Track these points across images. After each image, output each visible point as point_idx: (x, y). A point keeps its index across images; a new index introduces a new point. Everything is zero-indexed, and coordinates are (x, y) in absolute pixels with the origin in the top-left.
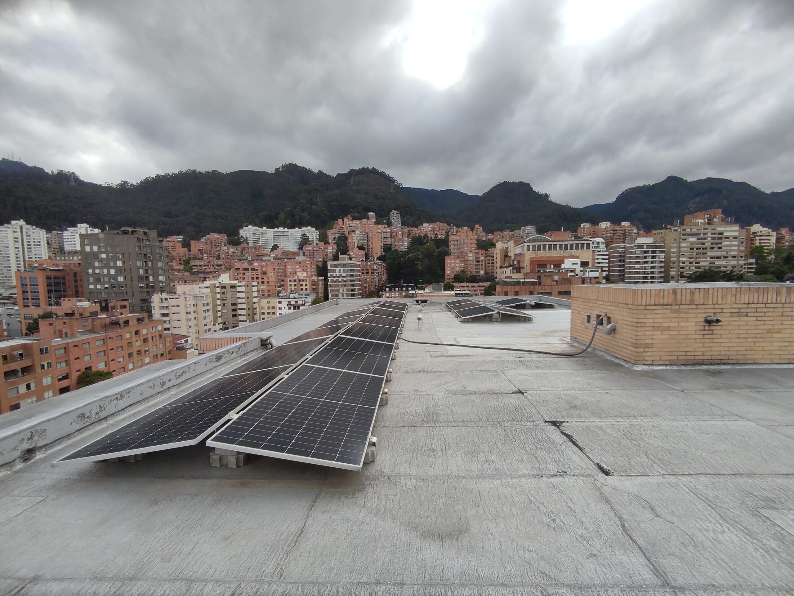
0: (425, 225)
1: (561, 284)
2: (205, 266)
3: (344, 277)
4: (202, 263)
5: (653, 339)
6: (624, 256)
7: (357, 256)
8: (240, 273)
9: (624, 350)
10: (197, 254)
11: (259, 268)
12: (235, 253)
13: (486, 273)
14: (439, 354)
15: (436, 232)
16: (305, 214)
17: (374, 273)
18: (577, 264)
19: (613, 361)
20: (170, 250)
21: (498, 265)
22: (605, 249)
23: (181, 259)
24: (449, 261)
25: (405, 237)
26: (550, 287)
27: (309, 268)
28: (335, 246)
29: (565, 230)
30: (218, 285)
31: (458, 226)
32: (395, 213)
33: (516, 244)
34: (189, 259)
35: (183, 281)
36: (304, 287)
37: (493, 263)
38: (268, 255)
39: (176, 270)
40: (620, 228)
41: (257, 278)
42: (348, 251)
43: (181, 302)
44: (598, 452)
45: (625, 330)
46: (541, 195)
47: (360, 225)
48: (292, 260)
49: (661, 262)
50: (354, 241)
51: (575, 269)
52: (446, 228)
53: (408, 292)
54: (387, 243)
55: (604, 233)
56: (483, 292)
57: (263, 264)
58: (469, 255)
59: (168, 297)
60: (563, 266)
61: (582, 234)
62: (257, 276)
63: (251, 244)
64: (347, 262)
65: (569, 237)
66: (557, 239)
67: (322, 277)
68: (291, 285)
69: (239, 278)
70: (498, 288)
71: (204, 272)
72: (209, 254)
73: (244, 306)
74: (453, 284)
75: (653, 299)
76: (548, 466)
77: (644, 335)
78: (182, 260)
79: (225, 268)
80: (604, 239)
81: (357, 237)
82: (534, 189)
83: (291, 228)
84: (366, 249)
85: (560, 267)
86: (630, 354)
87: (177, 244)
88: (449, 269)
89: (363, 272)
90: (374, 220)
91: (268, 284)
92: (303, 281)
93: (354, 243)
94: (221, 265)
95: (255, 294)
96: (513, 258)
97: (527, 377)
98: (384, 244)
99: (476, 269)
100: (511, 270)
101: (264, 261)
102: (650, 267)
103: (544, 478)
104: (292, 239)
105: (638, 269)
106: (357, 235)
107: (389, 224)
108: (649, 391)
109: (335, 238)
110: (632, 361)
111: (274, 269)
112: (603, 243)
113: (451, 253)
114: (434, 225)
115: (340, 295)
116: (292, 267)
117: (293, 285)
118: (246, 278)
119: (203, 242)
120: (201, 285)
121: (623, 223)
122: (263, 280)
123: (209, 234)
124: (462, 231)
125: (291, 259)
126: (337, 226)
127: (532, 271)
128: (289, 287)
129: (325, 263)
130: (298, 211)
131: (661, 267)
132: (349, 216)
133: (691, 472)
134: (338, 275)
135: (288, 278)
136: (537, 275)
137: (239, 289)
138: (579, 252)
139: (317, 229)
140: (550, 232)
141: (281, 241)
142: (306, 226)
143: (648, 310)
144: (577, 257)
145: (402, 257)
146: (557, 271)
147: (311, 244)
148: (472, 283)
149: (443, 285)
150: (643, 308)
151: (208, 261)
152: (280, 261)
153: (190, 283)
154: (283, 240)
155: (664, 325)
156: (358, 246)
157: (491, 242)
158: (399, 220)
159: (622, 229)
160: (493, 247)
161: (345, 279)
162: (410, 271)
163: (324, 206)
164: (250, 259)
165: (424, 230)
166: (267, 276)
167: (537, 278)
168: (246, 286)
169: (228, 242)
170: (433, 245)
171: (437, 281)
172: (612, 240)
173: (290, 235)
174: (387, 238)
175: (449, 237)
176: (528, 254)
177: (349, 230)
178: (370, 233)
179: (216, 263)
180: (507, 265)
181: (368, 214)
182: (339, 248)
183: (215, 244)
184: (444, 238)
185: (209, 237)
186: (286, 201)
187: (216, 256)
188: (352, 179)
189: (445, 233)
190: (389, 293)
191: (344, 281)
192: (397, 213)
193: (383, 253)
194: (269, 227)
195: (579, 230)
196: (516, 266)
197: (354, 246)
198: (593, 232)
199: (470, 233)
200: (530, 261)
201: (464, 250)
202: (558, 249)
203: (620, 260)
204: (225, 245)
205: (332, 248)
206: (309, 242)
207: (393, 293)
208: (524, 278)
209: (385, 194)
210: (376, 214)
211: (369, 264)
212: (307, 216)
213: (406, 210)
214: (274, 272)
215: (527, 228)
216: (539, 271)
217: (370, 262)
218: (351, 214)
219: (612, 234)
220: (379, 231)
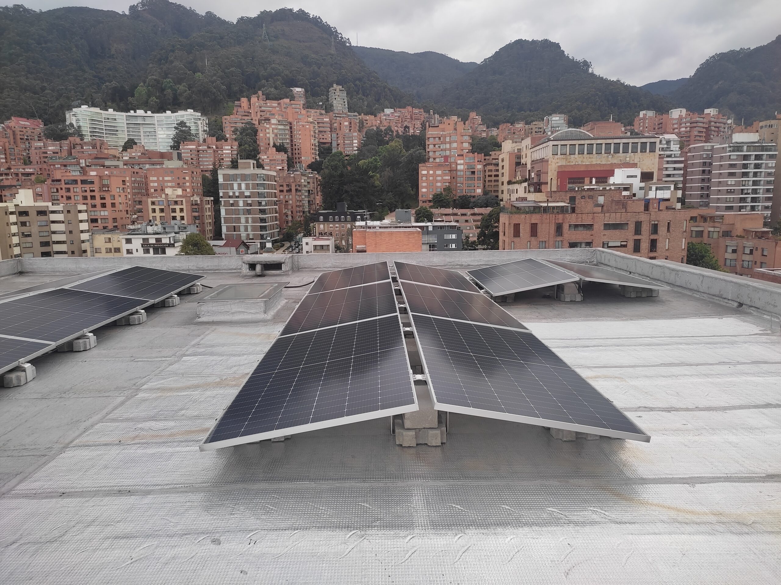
0: (388, 111)
1: (608, 211)
2: (1, 175)
3: (246, 197)
6: (711, 164)
7: (272, 162)
8: (61, 189)
11: (96, 180)
12: (57, 153)
13: (485, 193)
15: (406, 124)
16: (181, 87)
17: (300, 191)
18: (636, 176)
21: (506, 179)
22: (680, 152)
24: (424, 172)
25: (355, 131)
26: (590, 216)
27: (188, 181)
28: (236, 144)
29: (616, 121)
30: (12, 209)
31: (442, 114)
32: (338, 90)
33: (535, 144)
36: (178, 214)
37: (497, 176)
38: (115, 157)
40: (702, 119)
41: (93, 197)
42: (259, 154)
46: (577, 63)
47: (278, 109)
48: (159, 166)
49: (769, 174)
50: (268, 135)
51: (631, 185)
52: (422, 116)
53: (355, 224)
54: (324, 141)
55: (676, 126)
56: (479, 223)
57: (106, 173)
58: (459, 162)
60: (612, 180)
61: (641, 128)
62: (93, 194)
63: (88, 139)
64: (251, 171)
65: (622, 132)
66: (602, 135)
67: (210, 196)
68: (154, 211)
69: (59, 197)
72: (8, 154)
74: (431, 210)
80: (677, 136)
81: (273, 129)
82: (566, 53)
83: (158, 111)
84: (290, 150)
85: (607, 182)
88: (424, 184)
89: (281, 188)
90: (302, 101)
91: (114, 209)
92: (176, 203)
93: (269, 140)
94: (31, 174)
95: (84, 226)
96: (529, 167)
98: (319, 142)
99: (469, 185)
100: (525, 187)
101: (108, 167)
102: (751, 183)
104: (160, 130)
105: (731, 185)
106: (273, 126)
107: (328, 108)
109: (236, 130)
111: (124, 181)
112: (675, 142)
113: (429, 159)
114: (403, 110)
116: (158, 179)
117: (157, 211)
118: (72, 197)
121: (707, 111)
122: (103, 201)
123: (9, 118)
124: (448, 122)
125: (157, 164)
126: (239, 110)
127: (561, 188)
128: (151, 214)
129: (215, 172)
130: (170, 82)
131: (769, 183)
132: (260, 93)
134: (237, 194)
135: (149, 197)
136: (569, 195)
137: (53, 217)
138: (637, 157)
139: (204, 113)
140: (591, 124)
141: (142, 134)
142: (185, 109)
144: (634, 165)
145: (349, 164)
146: (601, 189)
147: (193, 140)
148: (462, 207)
149: (413, 211)
151: (7, 166)
152: (137, 169)
154: (145, 132)
156: (274, 146)
157: (494, 141)
158: (344, 102)
159: (705, 120)
160: (497, 148)
161: (249, 201)
162: (360, 188)
163: (215, 75)
164: (84, 165)
165: (386, 119)
166: (111, 194)
167: (568, 201)
168: (66, 212)
169: (45, 134)
170: (400, 145)
171: (405, 205)
172: (688, 139)
173: (156, 123)
174: (325, 132)
175: (427, 130)
176: (553, 161)
177: (259, 116)
178: (295, 123)
179: (21, 170)
180: (520, 179)
181: (292, 90)
182: (243, 147)
183: (22, 137)
184: (418, 134)
185: (10, 125)
186: (148, 65)
187: (22, 157)
188: (264, 28)
189: (421, 126)
190: (324, 225)
191: (248, 204)
192: (341, 90)
193: (318, 157)
194: (119, 109)
195: (636, 123)
196: (535, 181)
197: (269, 144)
198: (659, 124)
199: (460, 125)
200: (558, 172)
201: (450, 153)
202: (603, 152)
203: (703, 170)
204: (40, 139)
205: (230, 147)
206: (190, 136)
207: (331, 225)
208: (548, 200)
209: (322, 56)
210: (306, 91)
211: (292, 175)
212: (186, 91)
213: (356, 85)
214: (124, 186)
215: (553, 119)
216: (572, 190)
217: (295, 173)
218: (263, 89)
219: (688, 129)
220: (311, 120)
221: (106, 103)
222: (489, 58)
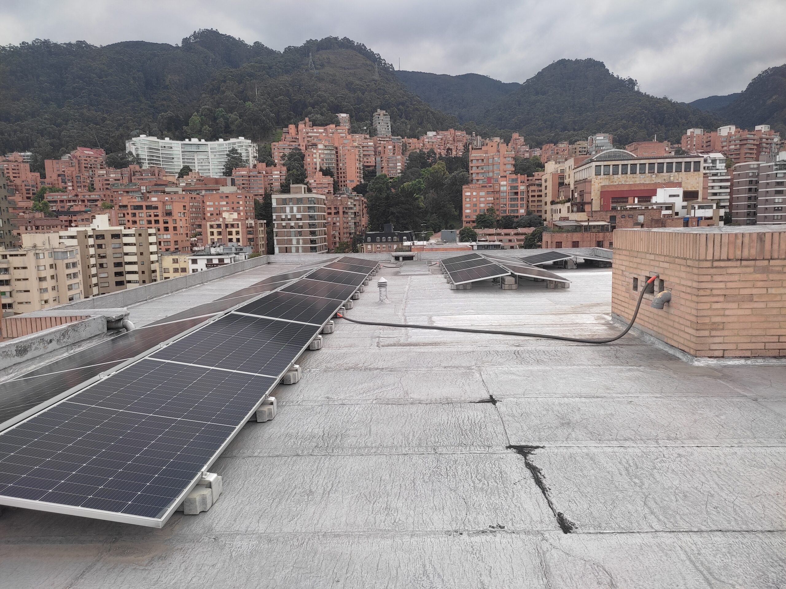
0: (431, 134)
2: (70, 201)
3: (298, 219)
4: (65, 197)
5: (724, 315)
6: (757, 182)
7: (319, 186)
8: (128, 214)
9: (681, 334)
10: (56, 182)
11: (160, 205)
12: (119, 180)
13: (529, 213)
14: (391, 341)
15: (448, 146)
16: (233, 116)
17: (347, 213)
18: (678, 196)
19: (667, 352)
20: (11, 175)
21: (549, 199)
22: (726, 171)
23: (29, 190)
24: (468, 194)
25: (398, 154)
27: (241, 205)
28: (285, 169)
29: (660, 140)
30: (90, 233)
31: (485, 136)
32: (382, 115)
33: (578, 164)
34: (44, 190)
35: (34, 227)
36: (234, 237)
37: (541, 196)
38: (174, 183)
39: (21, 208)
40: (752, 136)
41: (157, 222)
42: (306, 177)
43: (30, 260)
44: (569, 496)
45: (683, 302)
46: (623, 81)
47: (324, 134)
48: (214, 192)
50: (315, 160)
51: (673, 204)
52: (464, 138)
53: (402, 244)
54: (369, 164)
55: (724, 144)
56: (522, 243)
57: (166, 198)
58: (502, 183)
59: (7, 253)
60: (654, 200)
61: (689, 146)
62: (157, 218)
63: (146, 166)
64: (303, 195)
65: (667, 152)
66: (646, 155)
67: (264, 219)
68: (212, 234)
69: (126, 222)
70: (546, 237)
71: (68, 213)
72: (75, 182)
73: (134, 268)
74: (475, 230)
75: (725, 250)
76: (479, 517)
77: (710, 309)
78: (31, 192)
79: (103, 205)
80: (724, 154)
81: (320, 154)
82: (610, 72)
83: (211, 140)
84: (336, 174)
85: (650, 201)
86: (689, 340)
87: (22, 165)
88: (468, 205)
89: (329, 211)
90: (347, 126)
91: (175, 232)
92: (232, 226)
93: (316, 164)
94: (96, 200)
95: (153, 248)
96: (572, 187)
97: (514, 377)
98: (363, 165)
99: (512, 206)
100: (568, 207)
101: (169, 193)
103: (465, 536)
104: (213, 157)
105: (779, 203)
106: (320, 151)
107: (373, 133)
108: (701, 400)
109: (284, 155)
110: (692, 352)
111: (184, 206)
112: (721, 161)
113: (472, 180)
114: (446, 133)
115: (294, 250)
116: (214, 204)
117: (215, 234)
118: (138, 222)
119: (65, 162)
120: (63, 233)
121: (758, 128)
122: (166, 225)
123: (74, 148)
124: (490, 144)
125: (213, 190)
126: (287, 136)
127: (604, 208)
128: (210, 237)
129: (267, 197)
130: (222, 111)
132: (307, 119)
133: (703, 528)
134: (289, 217)
135: (207, 221)
136: (609, 214)
137: (126, 240)
138: (682, 176)
139: (254, 140)
140: (635, 144)
141: (196, 161)
142: (237, 137)
143: (716, 267)
144: (679, 185)
145: (394, 187)
146: (643, 208)
147: (244, 167)
148: (505, 228)
149: (458, 232)
150: (708, 264)
151: (74, 193)
152: (194, 195)
153: (45, 231)
154: (199, 159)
155: (743, 292)
156: (321, 170)
157: (537, 161)
158: (388, 126)
159: (756, 137)
160: (541, 169)
161: (301, 223)
162: (406, 209)
163: (264, 103)
164: (145, 191)
165: (429, 142)
166: (173, 218)
167: (609, 220)
168: (137, 235)
169: (106, 163)
170: (443, 167)
171: (448, 225)
172: (738, 157)
173: (210, 151)
174: (369, 155)
175: (470, 153)
176: (596, 181)
177: (306, 142)
178: (341, 148)
179: (87, 196)
180: (563, 199)
181: (337, 116)
182: (291, 172)
183: (86, 165)
184: (461, 156)
185: (76, 154)
186: (201, 94)
187: (87, 184)
188: (311, 57)
189: (463, 148)
190: (372, 245)
191: (299, 226)
192: (385, 115)
193: (362, 180)
194: (175, 138)
195: (683, 140)
196: (578, 201)
197: (316, 169)
198: (707, 142)
199: (503, 147)
200: (601, 192)
201: (493, 174)
202: (647, 171)
203: (749, 189)
204: (102, 167)
205: (279, 172)
206: (241, 162)
207: (378, 246)
208: (588, 219)
209: (366, 82)
210: (351, 117)
211: (339, 198)
212: (237, 119)
213: (399, 110)
214: (185, 211)
215: (597, 138)
216: (614, 209)
217: (342, 196)
218: (309, 116)
219: (738, 146)
220: (356, 144)
221: (162, 132)
222: (532, 78)
